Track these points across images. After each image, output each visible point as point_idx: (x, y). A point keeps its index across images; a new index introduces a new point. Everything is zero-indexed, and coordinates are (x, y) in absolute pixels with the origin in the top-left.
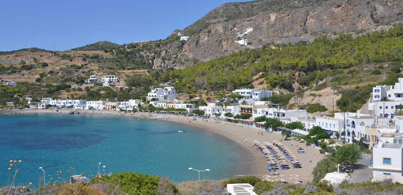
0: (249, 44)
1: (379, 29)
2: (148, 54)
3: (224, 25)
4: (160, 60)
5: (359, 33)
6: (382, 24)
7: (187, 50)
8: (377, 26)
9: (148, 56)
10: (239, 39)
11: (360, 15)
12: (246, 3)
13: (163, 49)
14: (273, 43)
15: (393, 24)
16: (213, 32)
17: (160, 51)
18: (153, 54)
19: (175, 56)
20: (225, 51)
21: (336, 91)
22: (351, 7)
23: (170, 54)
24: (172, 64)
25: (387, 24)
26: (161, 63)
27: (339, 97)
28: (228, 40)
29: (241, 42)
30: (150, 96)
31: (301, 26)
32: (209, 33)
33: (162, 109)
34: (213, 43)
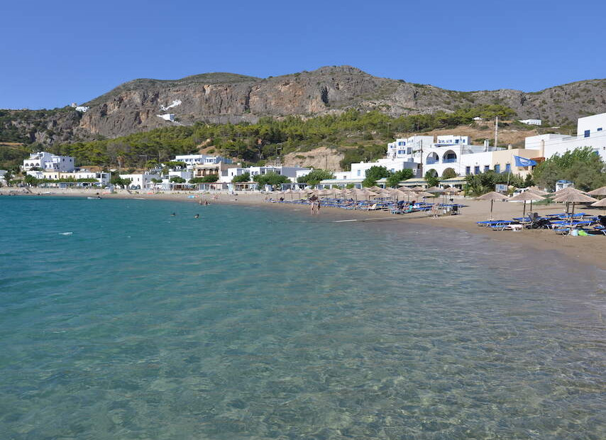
0: (177, 120)
1: (330, 112)
2: (25, 125)
3: (142, 93)
4: (44, 134)
5: (309, 116)
6: (334, 107)
7: (88, 123)
8: (329, 109)
9: (25, 128)
10: (164, 113)
11: (310, 96)
12: (166, 81)
13: (48, 119)
14: (208, 122)
15: (345, 108)
16: (126, 100)
17: (46, 122)
18: (32, 126)
19: (69, 130)
20: (144, 127)
21: (334, 151)
22: (300, 86)
23: (60, 126)
24: (64, 140)
25: (340, 108)
26: (47, 138)
27: (342, 157)
28: (148, 113)
29: (167, 117)
30: (27, 165)
31: (242, 104)
32: (120, 102)
33: (51, 181)
34: (126, 116)
